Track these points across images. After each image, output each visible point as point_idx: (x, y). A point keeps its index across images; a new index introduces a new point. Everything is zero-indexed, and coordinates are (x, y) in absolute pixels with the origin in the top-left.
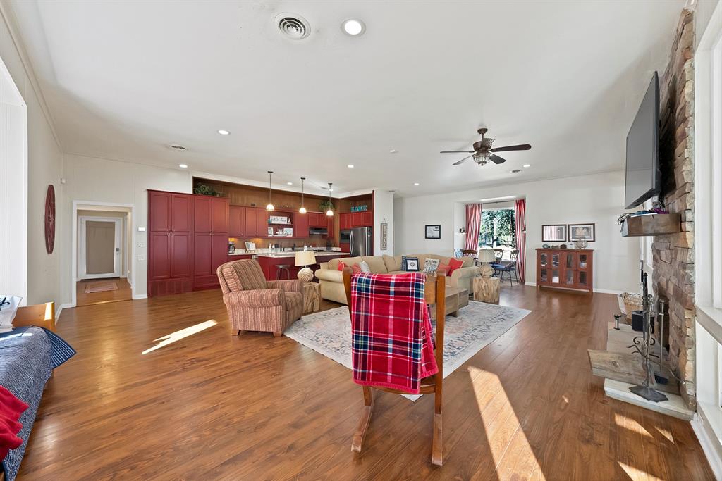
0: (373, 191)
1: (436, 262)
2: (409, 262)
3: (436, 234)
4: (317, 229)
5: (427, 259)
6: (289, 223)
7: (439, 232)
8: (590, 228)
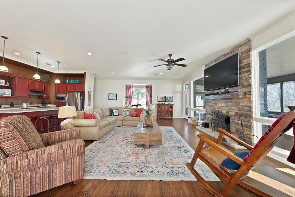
0: (85, 73)
1: (128, 111)
2: (114, 111)
3: (115, 98)
4: (35, 92)
5: (123, 109)
6: (7, 84)
7: (116, 97)
8: (171, 97)
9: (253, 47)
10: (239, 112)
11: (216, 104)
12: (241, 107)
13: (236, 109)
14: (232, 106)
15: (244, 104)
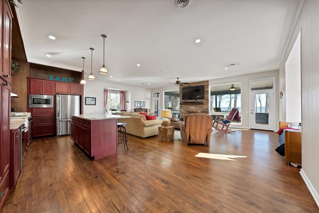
0: (83, 71)
3: (93, 102)
7: (95, 101)
8: (144, 102)
9: (209, 84)
10: (203, 111)
11: (189, 107)
12: (204, 108)
13: (201, 109)
14: (199, 108)
15: (205, 107)
